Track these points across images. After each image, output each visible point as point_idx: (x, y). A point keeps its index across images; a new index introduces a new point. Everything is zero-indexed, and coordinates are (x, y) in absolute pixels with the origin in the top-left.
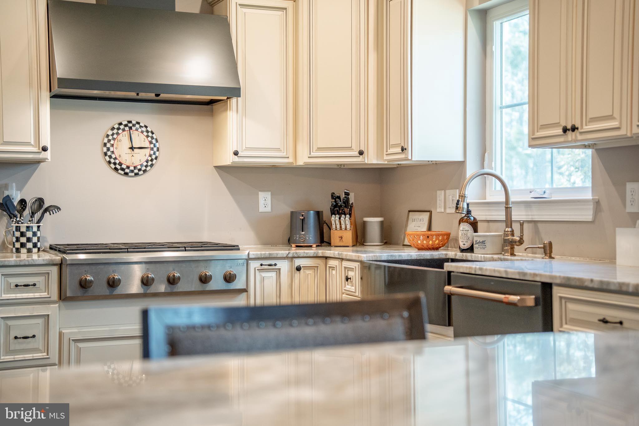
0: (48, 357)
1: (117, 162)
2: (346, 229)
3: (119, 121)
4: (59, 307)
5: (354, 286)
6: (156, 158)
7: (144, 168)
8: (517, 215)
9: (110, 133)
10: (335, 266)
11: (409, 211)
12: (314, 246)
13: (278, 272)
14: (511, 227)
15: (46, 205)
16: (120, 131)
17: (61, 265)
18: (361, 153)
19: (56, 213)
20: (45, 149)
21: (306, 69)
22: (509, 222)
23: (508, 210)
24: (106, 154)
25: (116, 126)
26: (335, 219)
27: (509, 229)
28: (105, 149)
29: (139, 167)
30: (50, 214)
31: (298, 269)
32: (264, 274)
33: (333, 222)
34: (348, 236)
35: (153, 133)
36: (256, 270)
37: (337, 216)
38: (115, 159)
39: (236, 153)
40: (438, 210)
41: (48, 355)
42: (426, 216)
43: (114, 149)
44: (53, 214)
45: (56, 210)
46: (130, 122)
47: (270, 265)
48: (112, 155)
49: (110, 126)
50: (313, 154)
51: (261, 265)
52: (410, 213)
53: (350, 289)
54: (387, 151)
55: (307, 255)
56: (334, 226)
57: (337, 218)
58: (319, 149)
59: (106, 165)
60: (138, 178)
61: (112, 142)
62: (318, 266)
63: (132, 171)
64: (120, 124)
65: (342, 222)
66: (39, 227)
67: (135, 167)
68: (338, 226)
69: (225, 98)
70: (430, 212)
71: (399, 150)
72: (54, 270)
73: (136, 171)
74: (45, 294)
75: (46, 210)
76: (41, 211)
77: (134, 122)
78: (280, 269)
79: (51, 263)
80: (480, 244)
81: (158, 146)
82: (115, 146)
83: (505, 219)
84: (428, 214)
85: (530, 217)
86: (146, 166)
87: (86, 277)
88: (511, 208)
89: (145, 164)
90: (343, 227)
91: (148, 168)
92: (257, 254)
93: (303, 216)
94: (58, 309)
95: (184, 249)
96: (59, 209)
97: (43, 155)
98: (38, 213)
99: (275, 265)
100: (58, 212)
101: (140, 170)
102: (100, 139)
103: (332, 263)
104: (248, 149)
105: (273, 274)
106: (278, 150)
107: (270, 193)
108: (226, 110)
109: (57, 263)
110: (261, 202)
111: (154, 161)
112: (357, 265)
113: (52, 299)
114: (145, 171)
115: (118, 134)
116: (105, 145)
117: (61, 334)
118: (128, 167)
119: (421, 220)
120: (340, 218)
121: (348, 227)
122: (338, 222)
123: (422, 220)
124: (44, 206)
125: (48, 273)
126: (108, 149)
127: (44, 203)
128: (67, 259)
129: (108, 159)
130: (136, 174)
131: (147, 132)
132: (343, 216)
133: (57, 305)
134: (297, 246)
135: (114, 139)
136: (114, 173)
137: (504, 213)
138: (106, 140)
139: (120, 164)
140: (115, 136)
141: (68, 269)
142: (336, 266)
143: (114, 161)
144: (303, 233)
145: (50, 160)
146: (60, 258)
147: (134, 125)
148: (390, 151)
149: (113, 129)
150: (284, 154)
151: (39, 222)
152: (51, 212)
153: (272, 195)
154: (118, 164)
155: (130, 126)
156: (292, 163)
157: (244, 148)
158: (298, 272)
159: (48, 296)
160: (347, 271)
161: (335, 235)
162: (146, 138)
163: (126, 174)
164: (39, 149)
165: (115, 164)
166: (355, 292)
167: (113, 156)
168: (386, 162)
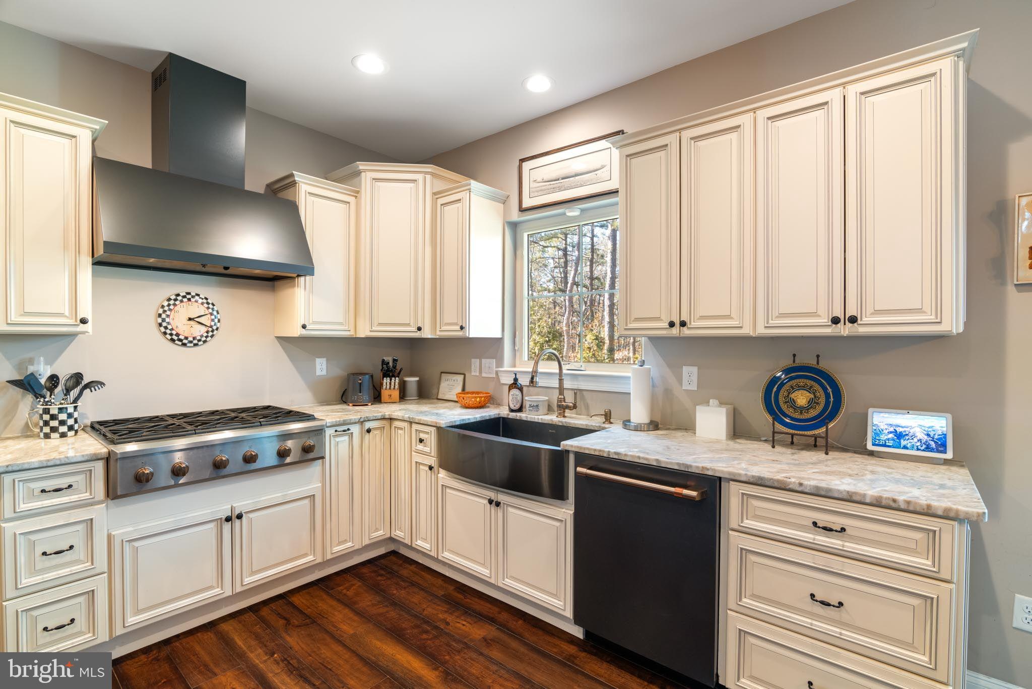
0: (93, 567)
1: (174, 332)
2: (394, 389)
3: (177, 292)
4: (107, 506)
5: (430, 447)
6: (217, 329)
7: (204, 339)
8: (567, 384)
9: (166, 303)
10: (403, 427)
11: (442, 373)
12: (370, 404)
13: (350, 436)
14: (563, 395)
15: (86, 380)
16: (177, 302)
17: (108, 460)
18: (419, 329)
19: (99, 389)
20: (84, 321)
21: (368, 255)
22: (561, 390)
23: (561, 380)
24: (160, 325)
25: (173, 297)
26: (386, 381)
27: (562, 397)
28: (160, 320)
29: (199, 338)
30: (91, 391)
31: (369, 431)
32: (338, 439)
33: (385, 384)
34: (396, 394)
35: (213, 305)
36: (332, 437)
37: (388, 378)
38: (172, 329)
39: (304, 327)
40: (473, 374)
41: (92, 564)
42: (461, 378)
43: (171, 320)
44: (95, 390)
45: (99, 386)
46: (189, 293)
47: (344, 431)
48: (168, 326)
49: (167, 296)
50: (374, 328)
51: (336, 431)
52: (442, 374)
53: (423, 449)
54: (441, 328)
55: (376, 418)
56: (384, 387)
57: (389, 381)
58: (380, 324)
59: (161, 337)
60: (196, 348)
61: (168, 313)
62: (384, 427)
63: (191, 342)
64: (178, 295)
65: (393, 384)
66: (75, 407)
67: (194, 338)
68: (388, 387)
69: (295, 275)
70: (465, 375)
71: (458, 328)
72: (99, 467)
73: (195, 342)
74: (87, 495)
75: (87, 386)
76: (79, 388)
77: (193, 294)
78: (352, 433)
79: (94, 458)
80: (534, 408)
81: (219, 318)
82: (171, 317)
83: (558, 387)
84: (463, 376)
85: (576, 386)
86: (207, 337)
87: (144, 470)
88: (563, 379)
89: (205, 334)
90: (392, 387)
91: (209, 339)
92: (332, 422)
93: (360, 380)
94: (105, 508)
95: (259, 424)
96: (102, 384)
97: (82, 327)
98: (76, 389)
99: (349, 429)
100: (102, 387)
101: (199, 340)
102: (153, 309)
103: (397, 424)
104: (314, 323)
105: (346, 438)
106: (341, 324)
107: (325, 359)
108: (294, 286)
109: (103, 457)
110: (318, 367)
111: (215, 332)
112: (433, 429)
113: (96, 499)
114: (205, 342)
115: (175, 305)
116: (160, 315)
117: (109, 537)
118: (186, 338)
119: (454, 380)
120: (391, 380)
121: (397, 387)
122: (388, 384)
123: (456, 381)
124: (83, 382)
125: (91, 471)
126: (164, 320)
127: (82, 379)
128: (118, 452)
129: (163, 329)
130: (196, 345)
131: (208, 303)
132: (393, 378)
133: (104, 505)
134: (354, 405)
135: (170, 310)
136: (170, 344)
137: (557, 381)
138: (161, 311)
139: (177, 335)
140: (172, 307)
141: (118, 464)
142: (405, 427)
143: (170, 332)
144: (361, 394)
145: (91, 333)
146: (106, 452)
147: (193, 297)
148: (444, 328)
149: (169, 299)
150: (346, 328)
151: (75, 401)
152: (93, 389)
153: (327, 360)
154: (175, 335)
155: (188, 297)
156: (353, 335)
157: (311, 322)
158: (368, 434)
159: (91, 497)
160: (418, 433)
161: (385, 394)
162: (206, 309)
163: (184, 345)
164: (76, 321)
165: (171, 335)
166: (430, 453)
167: (170, 327)
168: (437, 337)
